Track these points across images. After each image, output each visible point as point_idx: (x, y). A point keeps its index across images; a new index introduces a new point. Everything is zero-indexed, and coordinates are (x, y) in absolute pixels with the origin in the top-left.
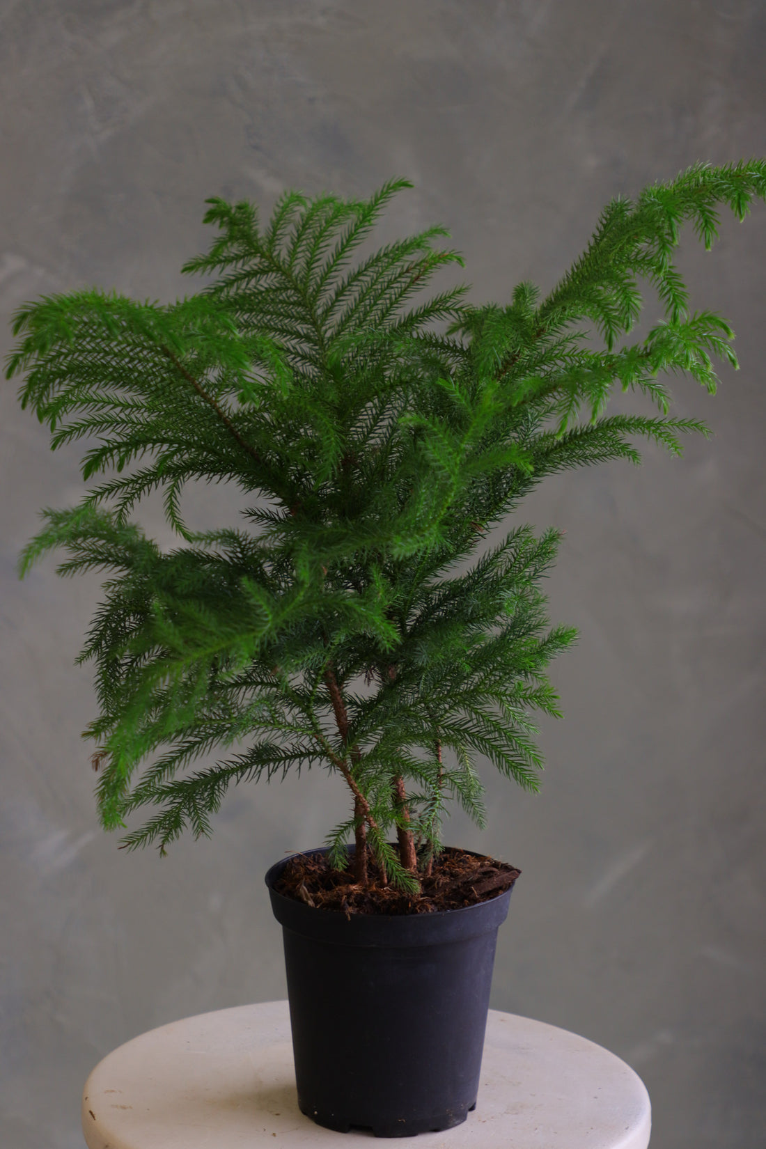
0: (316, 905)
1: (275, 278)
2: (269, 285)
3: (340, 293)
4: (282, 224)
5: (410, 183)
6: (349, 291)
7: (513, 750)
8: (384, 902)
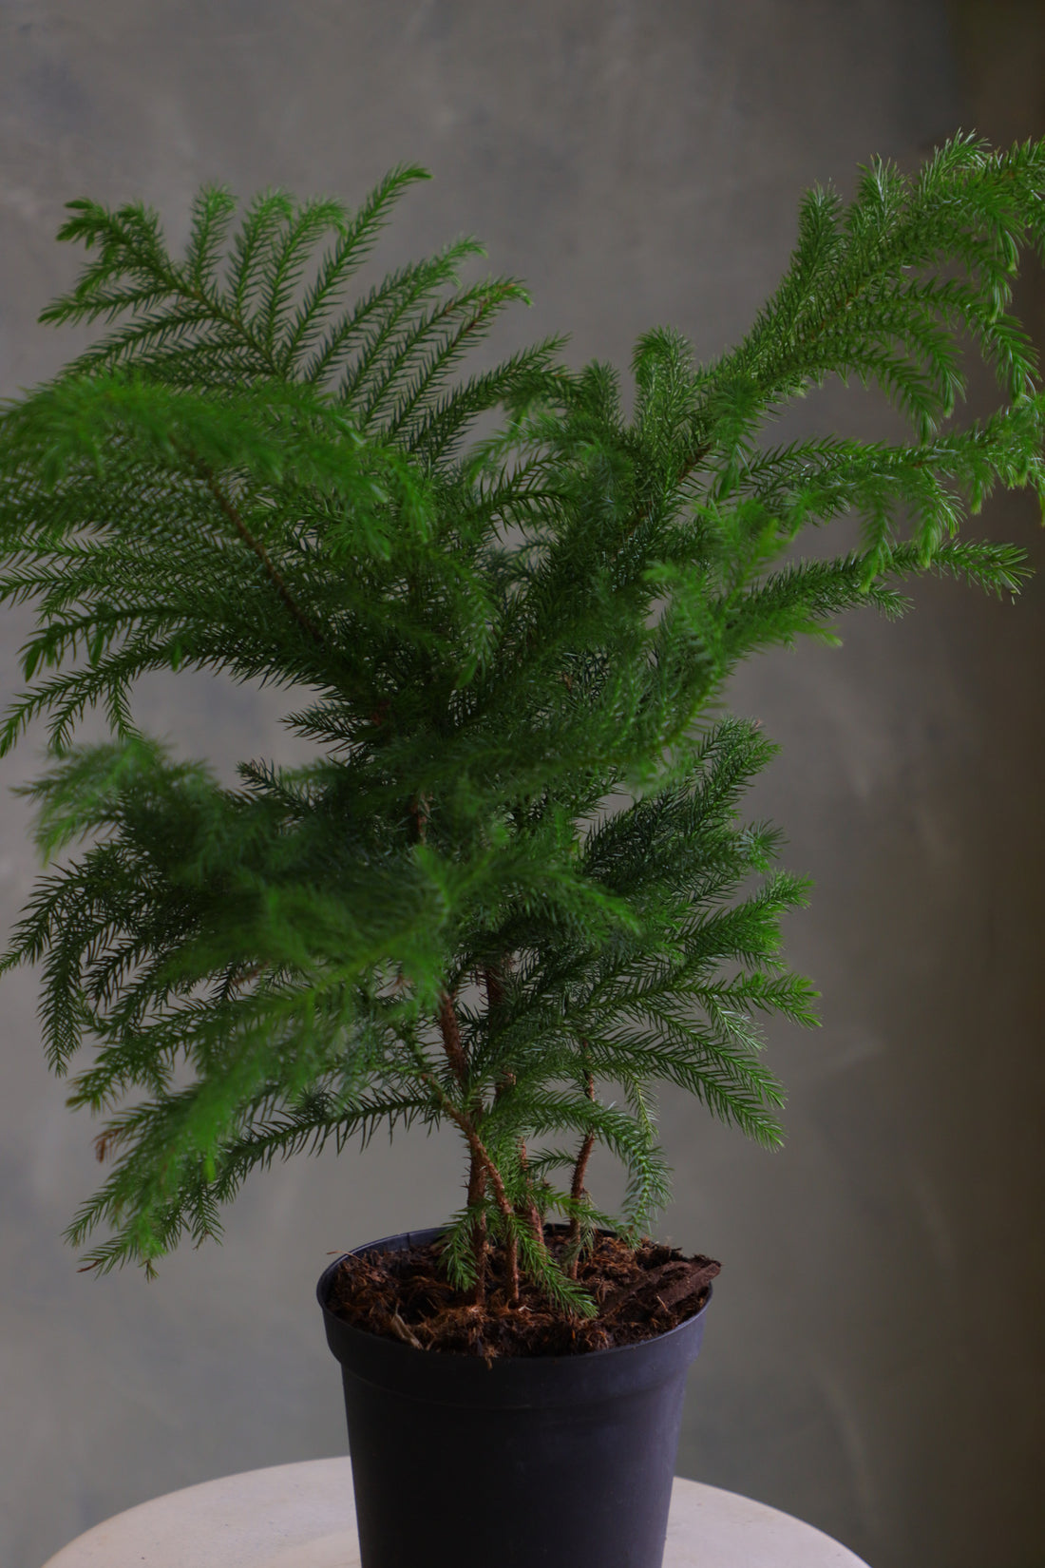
0: (425, 1346)
1: (210, 328)
2: (200, 339)
3: (330, 353)
4: (258, 248)
5: (426, 173)
6: (346, 347)
7: (732, 1079)
8: (531, 1332)
